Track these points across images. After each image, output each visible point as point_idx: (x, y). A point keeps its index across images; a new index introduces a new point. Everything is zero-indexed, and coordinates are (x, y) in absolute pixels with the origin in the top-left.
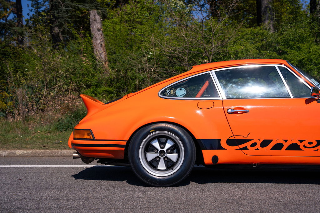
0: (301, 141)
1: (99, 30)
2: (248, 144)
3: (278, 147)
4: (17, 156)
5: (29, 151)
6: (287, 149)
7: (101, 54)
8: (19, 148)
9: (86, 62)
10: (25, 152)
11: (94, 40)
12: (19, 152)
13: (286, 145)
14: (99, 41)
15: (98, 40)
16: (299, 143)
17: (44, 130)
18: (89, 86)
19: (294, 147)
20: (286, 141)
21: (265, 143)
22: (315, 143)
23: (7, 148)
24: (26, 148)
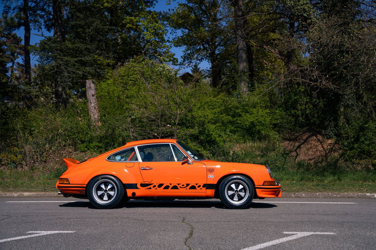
0: (178, 184)
1: (93, 95)
2: (152, 186)
3: (167, 187)
4: (25, 197)
5: (34, 193)
6: (172, 188)
7: (95, 115)
8: (26, 191)
9: (82, 122)
10: (31, 194)
11: (89, 103)
12: (26, 194)
13: (171, 186)
14: (93, 105)
15: (93, 103)
16: (177, 185)
17: (45, 177)
18: (83, 142)
19: (175, 187)
20: (171, 184)
21: (160, 186)
22: (185, 185)
23: (18, 191)
24: (31, 191)
